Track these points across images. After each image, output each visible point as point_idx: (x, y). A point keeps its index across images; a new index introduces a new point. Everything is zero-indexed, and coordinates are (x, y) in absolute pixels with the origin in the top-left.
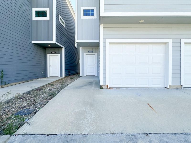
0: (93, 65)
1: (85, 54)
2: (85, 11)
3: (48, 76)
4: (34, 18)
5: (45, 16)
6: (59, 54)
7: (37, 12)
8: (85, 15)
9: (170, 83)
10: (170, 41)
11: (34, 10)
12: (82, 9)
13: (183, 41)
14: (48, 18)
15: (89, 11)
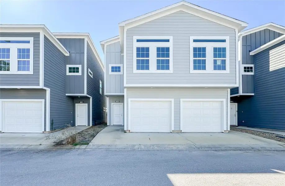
0: (120, 115)
1: (112, 104)
2: (112, 68)
3: (76, 125)
4: (68, 74)
5: (78, 72)
6: (87, 104)
7: (70, 68)
8: (112, 71)
9: (173, 129)
10: (173, 100)
11: (68, 66)
12: (110, 66)
13: (181, 100)
14: (80, 74)
15: (116, 67)
